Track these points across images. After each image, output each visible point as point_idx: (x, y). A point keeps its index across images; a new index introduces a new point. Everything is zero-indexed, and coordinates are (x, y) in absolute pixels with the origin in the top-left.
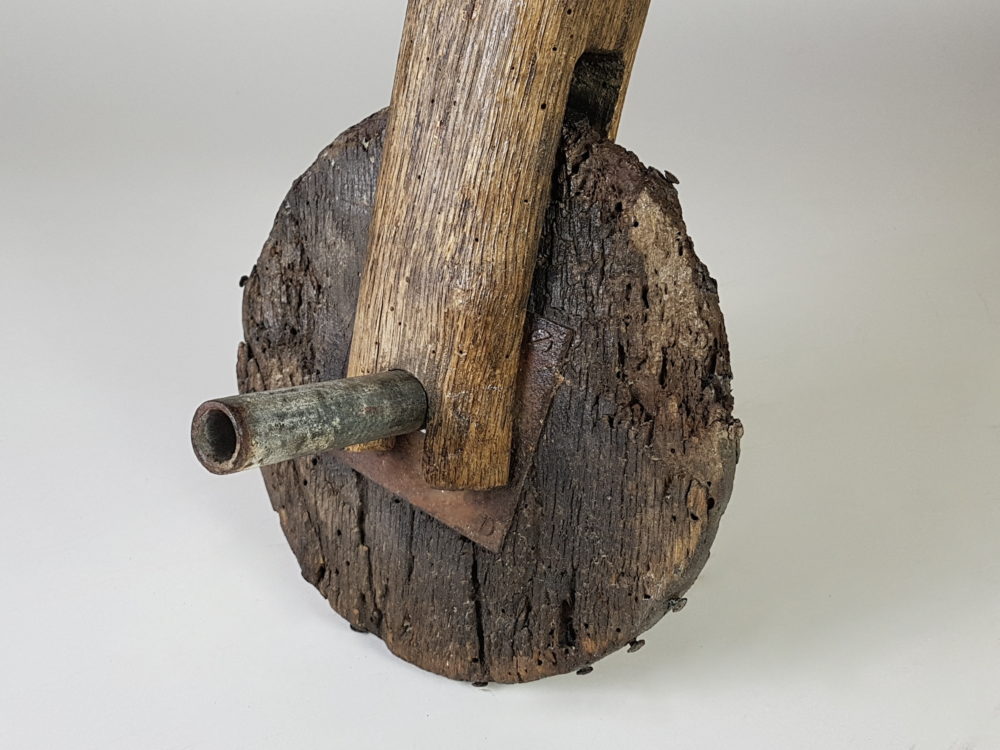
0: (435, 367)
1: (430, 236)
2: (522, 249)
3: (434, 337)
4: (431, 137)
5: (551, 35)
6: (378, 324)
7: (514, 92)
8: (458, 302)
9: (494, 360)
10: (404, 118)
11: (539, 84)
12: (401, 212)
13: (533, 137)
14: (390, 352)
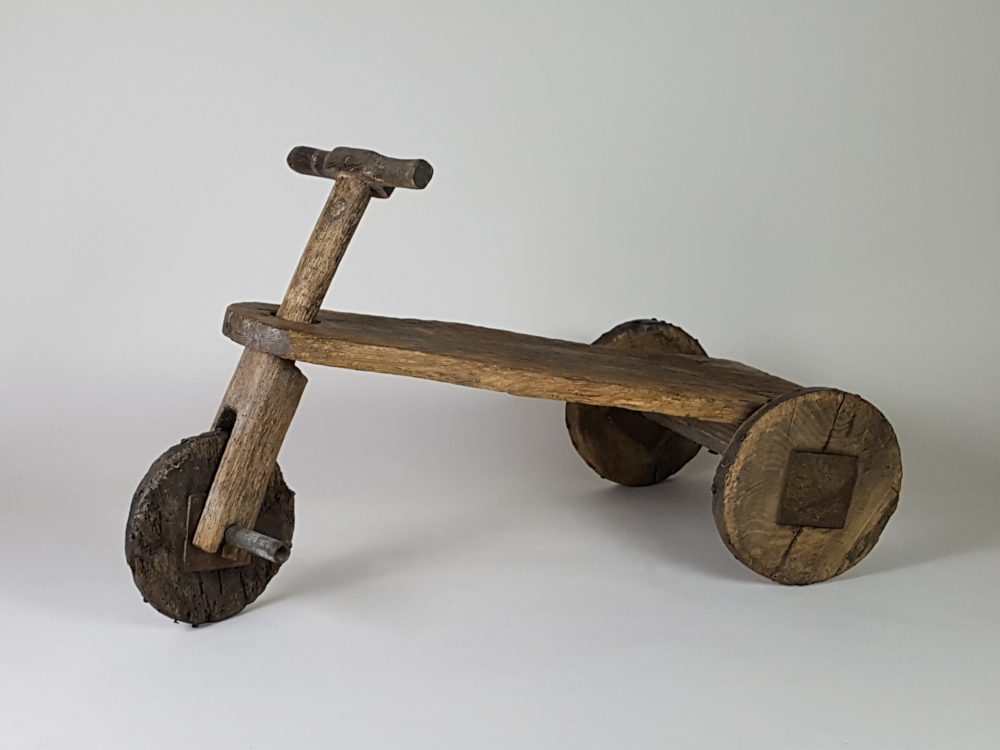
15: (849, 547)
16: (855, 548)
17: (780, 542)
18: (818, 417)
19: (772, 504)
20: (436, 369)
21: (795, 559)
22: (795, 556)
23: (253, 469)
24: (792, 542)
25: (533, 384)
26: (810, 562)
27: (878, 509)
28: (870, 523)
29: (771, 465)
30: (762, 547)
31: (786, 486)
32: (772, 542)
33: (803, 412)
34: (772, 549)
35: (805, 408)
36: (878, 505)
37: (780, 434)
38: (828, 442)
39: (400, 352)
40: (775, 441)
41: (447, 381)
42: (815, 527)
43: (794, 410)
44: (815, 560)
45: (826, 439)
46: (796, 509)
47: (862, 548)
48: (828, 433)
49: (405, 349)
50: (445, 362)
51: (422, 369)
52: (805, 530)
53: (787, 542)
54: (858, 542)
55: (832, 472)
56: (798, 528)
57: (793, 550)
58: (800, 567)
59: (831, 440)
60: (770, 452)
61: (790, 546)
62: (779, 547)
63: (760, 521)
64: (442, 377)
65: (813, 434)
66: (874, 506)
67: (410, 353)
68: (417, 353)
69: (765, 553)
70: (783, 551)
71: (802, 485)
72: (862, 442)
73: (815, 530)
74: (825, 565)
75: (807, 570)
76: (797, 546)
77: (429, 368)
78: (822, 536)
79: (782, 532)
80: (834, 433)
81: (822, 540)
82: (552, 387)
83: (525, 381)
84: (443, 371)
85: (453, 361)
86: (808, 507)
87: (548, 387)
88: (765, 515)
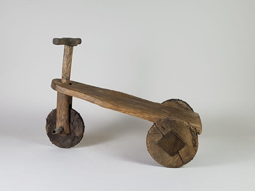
0: (64, 126)
1: (62, 117)
2: (68, 117)
3: (63, 124)
4: (61, 111)
5: (67, 104)
6: (59, 124)
7: (66, 108)
8: (65, 121)
9: (68, 125)
10: (58, 110)
11: (67, 107)
12: (59, 116)
13: (67, 110)
14: (60, 125)
15: (192, 145)
16: (193, 143)
17: (177, 158)
18: (155, 134)
19: (167, 155)
20: (86, 98)
21: (184, 158)
22: (183, 157)
23: (61, 114)
24: (179, 156)
25: (105, 105)
26: (188, 155)
27: (189, 133)
28: (190, 137)
29: (158, 150)
30: (175, 163)
31: (165, 150)
32: (175, 160)
33: (151, 136)
34: (177, 161)
35: (151, 135)
36: (188, 132)
37: (152, 144)
38: (163, 135)
39: (78, 93)
40: (153, 145)
41: (88, 101)
42: (180, 149)
43: (150, 137)
44: (188, 154)
45: (162, 135)
46: (172, 151)
47: (195, 142)
48: (161, 133)
49: (80, 92)
50: (88, 97)
51: (83, 97)
52: (179, 151)
53: (178, 157)
54: (192, 142)
55: (170, 138)
56: (177, 152)
57: (181, 157)
58: (187, 158)
59: (163, 134)
60: (155, 148)
61: (180, 157)
62: (178, 159)
63: (168, 159)
64: (87, 100)
65: (158, 137)
66: (187, 134)
67: (81, 94)
68: (83, 94)
69: (177, 163)
70: (180, 159)
71: (167, 146)
72: (169, 127)
73: (181, 149)
74: (191, 152)
75: (189, 157)
76: (181, 156)
77: (85, 98)
78: (184, 149)
79: (175, 157)
80: (162, 132)
81: (185, 149)
82: (110, 106)
83: (103, 104)
84: (88, 99)
85: (90, 97)
86: (174, 148)
87: (108, 106)
88: (168, 157)
